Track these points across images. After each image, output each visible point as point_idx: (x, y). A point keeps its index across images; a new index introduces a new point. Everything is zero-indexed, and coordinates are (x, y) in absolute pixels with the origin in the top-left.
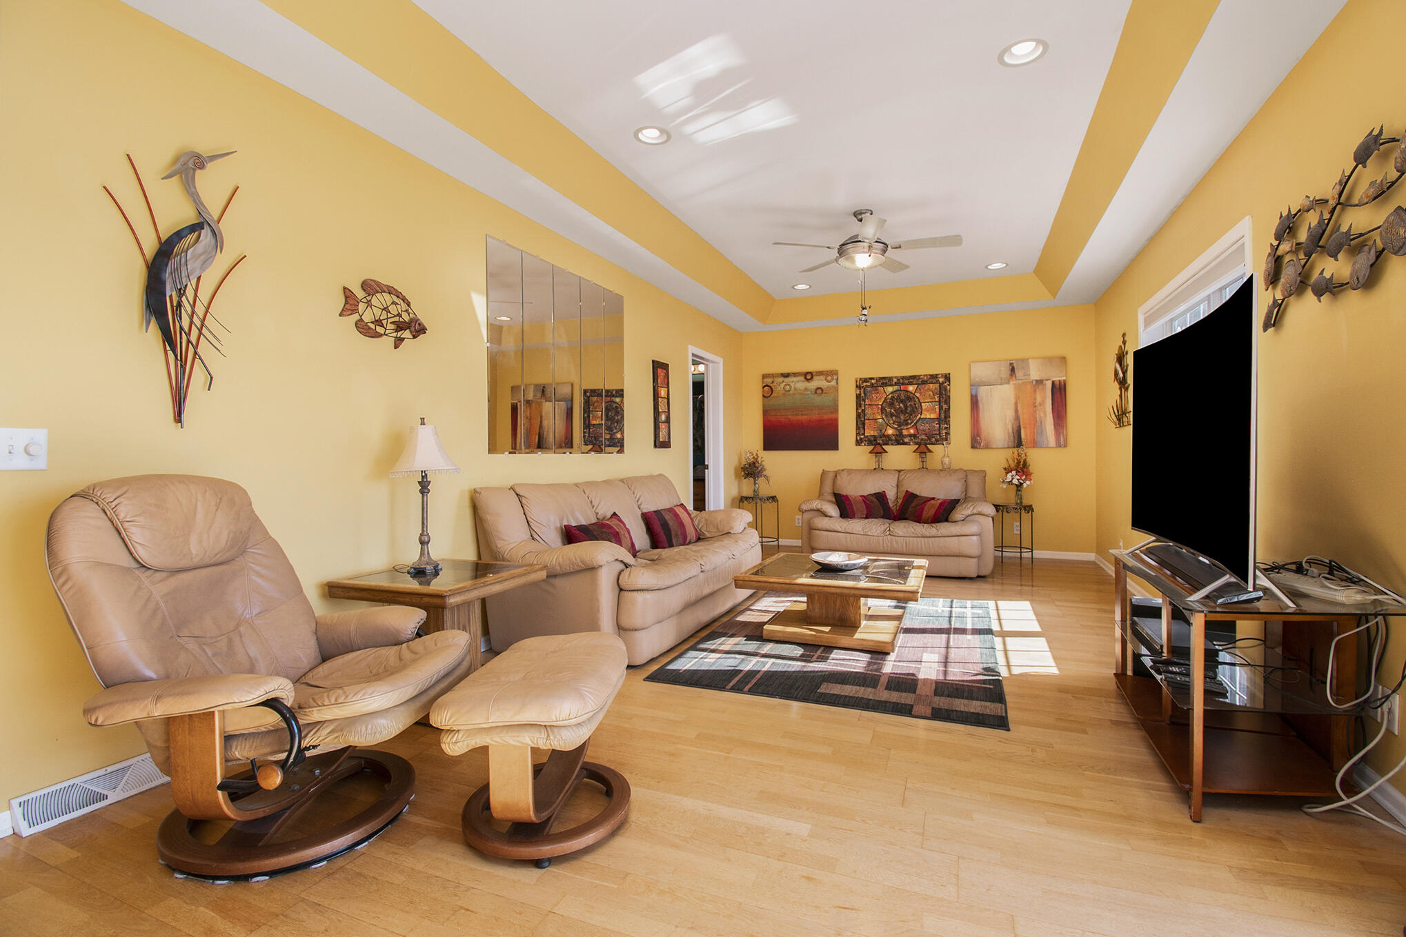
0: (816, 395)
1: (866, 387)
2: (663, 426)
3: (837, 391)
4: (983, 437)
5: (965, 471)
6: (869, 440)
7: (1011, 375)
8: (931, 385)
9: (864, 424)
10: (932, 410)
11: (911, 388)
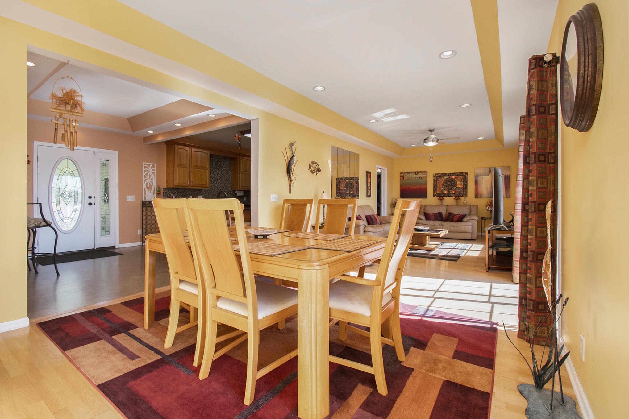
0: (419, 180)
1: (437, 177)
2: (369, 191)
3: (427, 178)
4: (479, 194)
5: (470, 206)
6: (438, 195)
7: (490, 173)
8: (461, 176)
9: (436, 189)
10: (461, 185)
11: (453, 177)
